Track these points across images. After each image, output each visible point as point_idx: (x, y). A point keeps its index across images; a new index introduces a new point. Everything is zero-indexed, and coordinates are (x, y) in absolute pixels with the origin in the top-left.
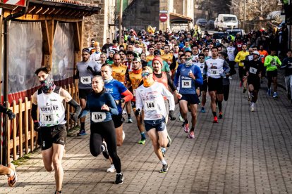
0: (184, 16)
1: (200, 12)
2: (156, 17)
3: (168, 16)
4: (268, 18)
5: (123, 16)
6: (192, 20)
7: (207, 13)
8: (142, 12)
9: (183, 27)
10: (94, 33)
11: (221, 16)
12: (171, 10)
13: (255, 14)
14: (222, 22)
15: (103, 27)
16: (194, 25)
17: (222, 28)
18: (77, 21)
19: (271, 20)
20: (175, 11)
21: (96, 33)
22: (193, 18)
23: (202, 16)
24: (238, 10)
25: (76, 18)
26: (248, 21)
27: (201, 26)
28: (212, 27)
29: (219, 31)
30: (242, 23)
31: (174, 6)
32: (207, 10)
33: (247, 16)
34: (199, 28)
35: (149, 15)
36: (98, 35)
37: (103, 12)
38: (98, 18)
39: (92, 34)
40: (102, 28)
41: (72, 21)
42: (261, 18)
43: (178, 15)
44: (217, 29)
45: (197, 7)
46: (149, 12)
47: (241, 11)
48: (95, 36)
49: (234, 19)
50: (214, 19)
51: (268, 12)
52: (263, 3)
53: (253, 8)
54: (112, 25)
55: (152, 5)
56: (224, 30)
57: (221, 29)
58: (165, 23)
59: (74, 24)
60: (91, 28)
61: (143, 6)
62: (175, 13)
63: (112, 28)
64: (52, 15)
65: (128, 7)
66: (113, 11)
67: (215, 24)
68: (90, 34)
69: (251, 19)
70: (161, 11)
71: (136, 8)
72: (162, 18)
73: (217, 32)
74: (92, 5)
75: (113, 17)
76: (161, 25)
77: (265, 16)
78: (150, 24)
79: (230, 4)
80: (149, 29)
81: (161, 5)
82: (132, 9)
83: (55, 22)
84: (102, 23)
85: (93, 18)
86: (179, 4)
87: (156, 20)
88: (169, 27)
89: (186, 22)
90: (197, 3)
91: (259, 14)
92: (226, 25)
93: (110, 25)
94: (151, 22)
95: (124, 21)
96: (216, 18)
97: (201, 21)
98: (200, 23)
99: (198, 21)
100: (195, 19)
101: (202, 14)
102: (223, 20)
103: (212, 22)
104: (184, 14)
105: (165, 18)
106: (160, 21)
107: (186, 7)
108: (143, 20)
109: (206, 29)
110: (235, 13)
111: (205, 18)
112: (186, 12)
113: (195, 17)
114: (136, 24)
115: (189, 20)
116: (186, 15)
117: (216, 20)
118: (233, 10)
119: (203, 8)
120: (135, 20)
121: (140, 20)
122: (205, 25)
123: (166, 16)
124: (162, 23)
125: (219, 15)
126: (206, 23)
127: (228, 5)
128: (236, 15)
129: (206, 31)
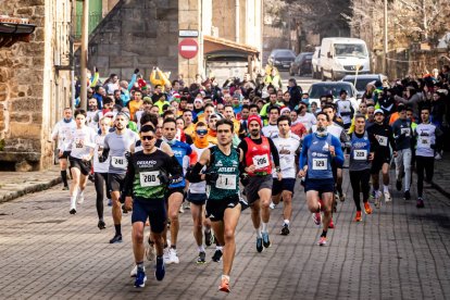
0: (238, 43)
2: (171, 48)
3: (200, 42)
4: (442, 45)
5: (91, 44)
6: (257, 54)
7: (294, 36)
8: (135, 35)
10: (20, 88)
13: (410, 37)
14: (329, 56)
15: (41, 73)
16: (264, 66)
17: (332, 72)
20: (216, 30)
21: (24, 89)
23: (283, 43)
24: (369, 26)
26: (392, 54)
29: (325, 79)
30: (379, 58)
31: (214, 19)
32: (293, 28)
33: (391, 42)
34: (275, 72)
35: (152, 41)
36: (30, 92)
37: (41, 36)
38: (28, 51)
39: (15, 90)
40: (38, 76)
42: (425, 47)
43: (224, 41)
45: (269, 20)
46: (154, 36)
47: (377, 29)
48: (22, 94)
49: (360, 49)
50: (312, 50)
51: (442, 31)
52: (430, 10)
53: (406, 22)
54: (65, 68)
55: (160, 17)
56: (337, 76)
57: (329, 75)
58: (191, 61)
60: (12, 75)
61: (139, 20)
63: (64, 74)
65: (103, 23)
66: (65, 32)
67: (315, 61)
68: (9, 91)
69: (400, 50)
70: (182, 33)
71: (120, 23)
72: (184, 48)
74: (14, 20)
75: (66, 48)
77: (433, 42)
78: (156, 64)
79: (350, 13)
80: (153, 77)
81: (183, 17)
82: (111, 27)
84: (39, 62)
85: (17, 52)
86: (226, 13)
87: (171, 54)
88: (201, 70)
89: (245, 60)
90: (270, 12)
91: (421, 37)
92: (340, 63)
93: (58, 69)
94: (159, 59)
95: (94, 58)
96: (317, 48)
97: (279, 56)
98: (277, 59)
99: (272, 55)
100: (264, 49)
101: (284, 40)
102: (333, 53)
103: (308, 57)
104: (238, 40)
105: (193, 48)
106: (180, 57)
107: (243, 21)
108: (140, 53)
109: (293, 75)
110: (362, 35)
111: (290, 48)
112: (243, 35)
113: (266, 46)
114: (123, 64)
115: (250, 53)
116: (244, 42)
117: (316, 53)
118: (357, 27)
119: (285, 23)
120: (120, 54)
121: (131, 54)
122: (289, 64)
123: (195, 44)
124: (186, 62)
125: (325, 40)
126: (293, 60)
127: (344, 15)
128: (364, 39)
129: (291, 80)
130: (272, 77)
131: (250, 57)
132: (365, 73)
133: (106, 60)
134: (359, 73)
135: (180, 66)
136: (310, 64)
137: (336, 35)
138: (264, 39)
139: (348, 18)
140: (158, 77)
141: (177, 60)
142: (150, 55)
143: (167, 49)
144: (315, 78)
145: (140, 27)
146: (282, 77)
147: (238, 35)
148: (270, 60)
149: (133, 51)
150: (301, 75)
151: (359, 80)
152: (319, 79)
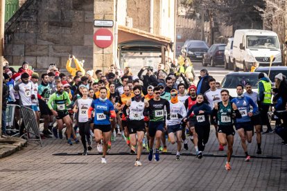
0: (152, 33)
1: (191, 24)
2: (86, 37)
3: (115, 32)
6: (171, 45)
7: (207, 27)
8: (51, 24)
9: (152, 62)
11: (242, 35)
12: (122, 20)
14: (242, 47)
16: (177, 56)
17: (244, 63)
20: (130, 21)
22: (173, 40)
23: (197, 34)
27: (193, 58)
28: (218, 60)
29: (238, 69)
31: (128, 10)
32: (207, 19)
34: (189, 62)
35: (68, 31)
43: (138, 31)
44: (230, 66)
45: (183, 11)
46: (70, 25)
49: (272, 41)
50: (225, 42)
55: (76, 7)
56: (248, 67)
57: (241, 66)
58: (106, 50)
61: (55, 9)
62: (130, 27)
65: (20, 12)
67: (227, 52)
70: (97, 23)
71: (36, 12)
72: (99, 38)
73: (231, 72)
76: (97, 55)
78: (71, 52)
79: (263, 7)
81: (99, 7)
82: (28, 16)
87: (86, 43)
88: (116, 60)
89: (158, 50)
90: (184, 4)
92: (252, 54)
94: (74, 48)
95: (10, 46)
96: (230, 40)
97: (192, 47)
98: (190, 50)
99: (186, 46)
100: (178, 40)
101: (198, 30)
102: (245, 45)
103: (220, 48)
104: (152, 30)
105: (108, 38)
106: (95, 47)
107: (158, 12)
108: (55, 42)
109: (206, 65)
110: (274, 27)
111: (204, 39)
112: (158, 25)
113: (179, 37)
114: (38, 52)
115: (163, 43)
116: (157, 33)
117: (229, 45)
118: (269, 19)
119: (198, 15)
120: (36, 42)
121: (46, 43)
122: (202, 54)
123: (109, 34)
124: (101, 51)
125: (237, 31)
126: (206, 50)
127: (257, 8)
128: (276, 31)
129: (203, 71)
130: (185, 67)
131: (163, 47)
132: (277, 64)
133: (22, 48)
134: (273, 65)
135: (94, 55)
136: (223, 55)
137: (249, 27)
138: (178, 30)
139: (261, 10)
140: (74, 65)
141: (92, 49)
142: (66, 44)
143: (83, 38)
144: (227, 68)
145: (56, 17)
146: (195, 67)
147: (152, 26)
148: (183, 50)
149: (48, 40)
150: (214, 66)
151: (272, 71)
152: (231, 69)
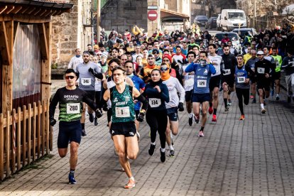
0: (178, 12)
1: (199, 7)
3: (159, 12)
4: (284, 12)
5: (102, 14)
6: (188, 18)
7: (207, 9)
8: (125, 9)
9: (178, 27)
10: (65, 37)
11: (225, 12)
13: (267, 9)
14: (226, 19)
16: (192, 24)
17: (227, 27)
18: (43, 22)
19: (288, 15)
20: (167, 6)
21: (68, 37)
22: (189, 15)
24: (246, 3)
25: (42, 18)
26: (258, 17)
27: (200, 25)
28: (214, 26)
29: (223, 31)
30: (252, 20)
32: (207, 4)
33: (258, 11)
34: (198, 27)
35: (134, 12)
36: (70, 39)
37: (76, 10)
38: (69, 18)
39: (63, 37)
40: (75, 30)
41: (37, 22)
42: (275, 14)
43: (171, 11)
44: (220, 28)
46: (135, 9)
47: (250, 4)
48: (66, 40)
49: (241, 15)
50: (216, 16)
51: (284, 5)
54: (89, 26)
57: (225, 29)
58: (154, 22)
59: (40, 25)
60: (61, 30)
61: (127, 1)
62: (167, 10)
63: (88, 29)
64: (12, 15)
66: (88, 7)
67: (218, 22)
68: (60, 38)
69: (262, 15)
70: (149, 8)
71: (117, 3)
72: (150, 15)
74: (62, 1)
76: (150, 24)
77: (280, 11)
80: (134, 30)
82: (112, 4)
83: (16, 23)
84: (75, 23)
85: (64, 18)
87: (144, 18)
91: (273, 9)
92: (231, 23)
93: (85, 26)
94: (137, 21)
95: (104, 20)
97: (199, 19)
99: (196, 19)
101: (202, 10)
103: (214, 19)
106: (148, 20)
107: (181, 1)
108: (127, 18)
109: (207, 28)
110: (242, 8)
111: (205, 15)
112: (181, 8)
113: (193, 14)
114: (118, 24)
115: (184, 17)
116: (181, 12)
117: (219, 17)
118: (240, 4)
119: (202, 2)
120: (117, 18)
122: (205, 23)
123: (156, 13)
125: (223, 10)
126: (207, 21)
128: (244, 10)
131: (184, 20)
132: (244, 27)
133: (110, 21)
134: (241, 28)
137: (229, 8)
138: (192, 10)
140: (136, 30)
142: (133, 19)
143: (142, 16)
144: (218, 30)
145: (127, 5)
147: (178, 8)
149: (124, 17)
150: (211, 29)
151: (240, 31)
